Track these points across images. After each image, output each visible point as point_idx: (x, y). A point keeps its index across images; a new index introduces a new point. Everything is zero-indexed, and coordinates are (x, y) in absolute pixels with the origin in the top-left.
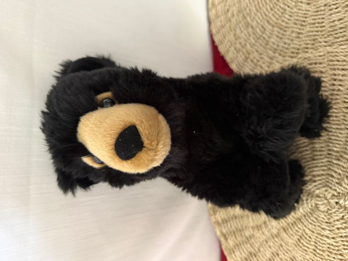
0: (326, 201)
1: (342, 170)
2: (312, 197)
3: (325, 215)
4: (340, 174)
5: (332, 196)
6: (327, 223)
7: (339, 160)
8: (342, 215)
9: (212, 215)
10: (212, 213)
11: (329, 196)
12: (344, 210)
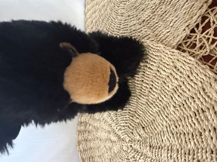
0: (126, 144)
1: (134, 124)
2: (120, 140)
3: (126, 154)
4: (133, 127)
5: (129, 141)
6: (127, 159)
7: (133, 117)
8: (133, 155)
9: (77, 146)
10: (78, 145)
11: (127, 141)
12: (135, 151)
